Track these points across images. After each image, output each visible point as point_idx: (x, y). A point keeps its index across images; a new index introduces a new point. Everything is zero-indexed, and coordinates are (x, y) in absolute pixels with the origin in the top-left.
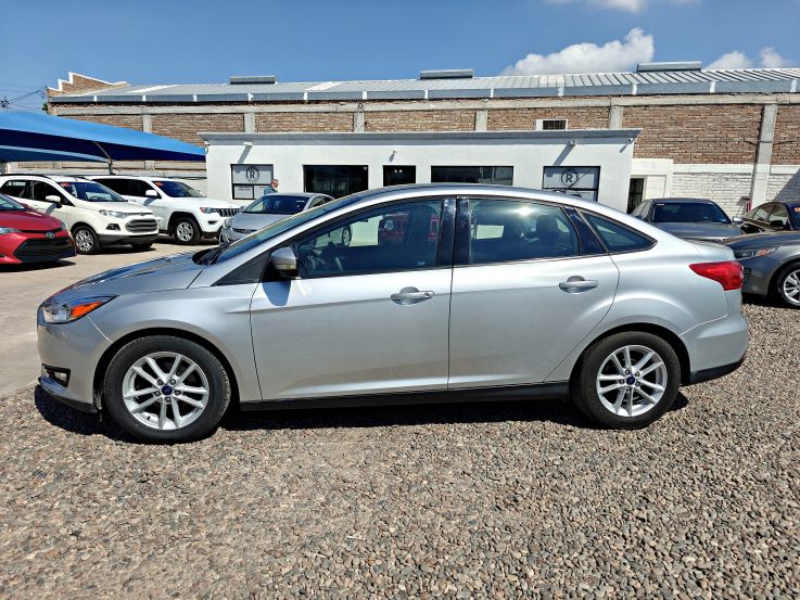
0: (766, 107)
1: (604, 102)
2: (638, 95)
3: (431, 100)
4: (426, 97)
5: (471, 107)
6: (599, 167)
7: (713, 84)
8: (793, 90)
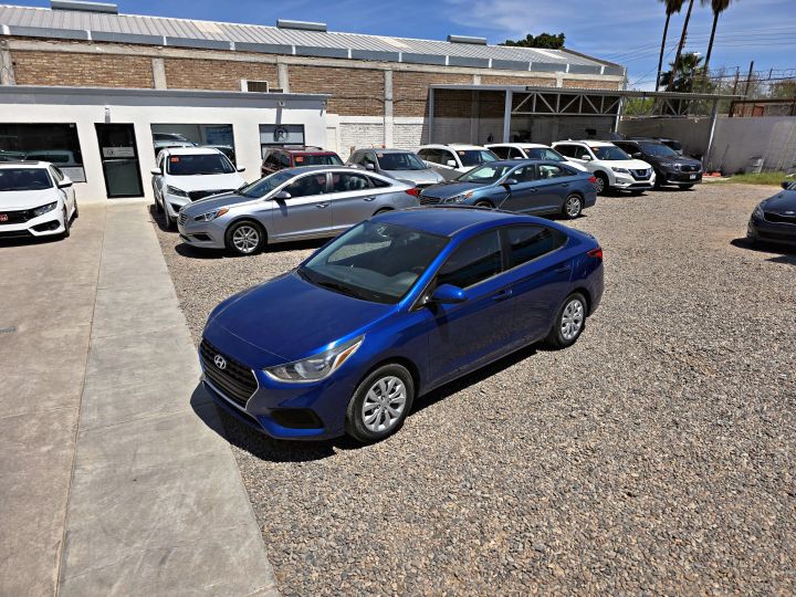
0: (387, 73)
1: (271, 59)
2: (298, 56)
3: (96, 42)
4: (90, 38)
5: (145, 53)
6: (302, 126)
7: (350, 52)
8: (400, 60)
